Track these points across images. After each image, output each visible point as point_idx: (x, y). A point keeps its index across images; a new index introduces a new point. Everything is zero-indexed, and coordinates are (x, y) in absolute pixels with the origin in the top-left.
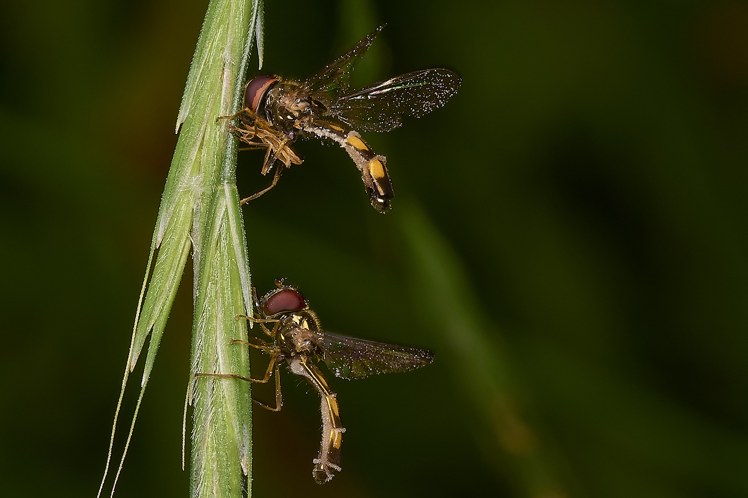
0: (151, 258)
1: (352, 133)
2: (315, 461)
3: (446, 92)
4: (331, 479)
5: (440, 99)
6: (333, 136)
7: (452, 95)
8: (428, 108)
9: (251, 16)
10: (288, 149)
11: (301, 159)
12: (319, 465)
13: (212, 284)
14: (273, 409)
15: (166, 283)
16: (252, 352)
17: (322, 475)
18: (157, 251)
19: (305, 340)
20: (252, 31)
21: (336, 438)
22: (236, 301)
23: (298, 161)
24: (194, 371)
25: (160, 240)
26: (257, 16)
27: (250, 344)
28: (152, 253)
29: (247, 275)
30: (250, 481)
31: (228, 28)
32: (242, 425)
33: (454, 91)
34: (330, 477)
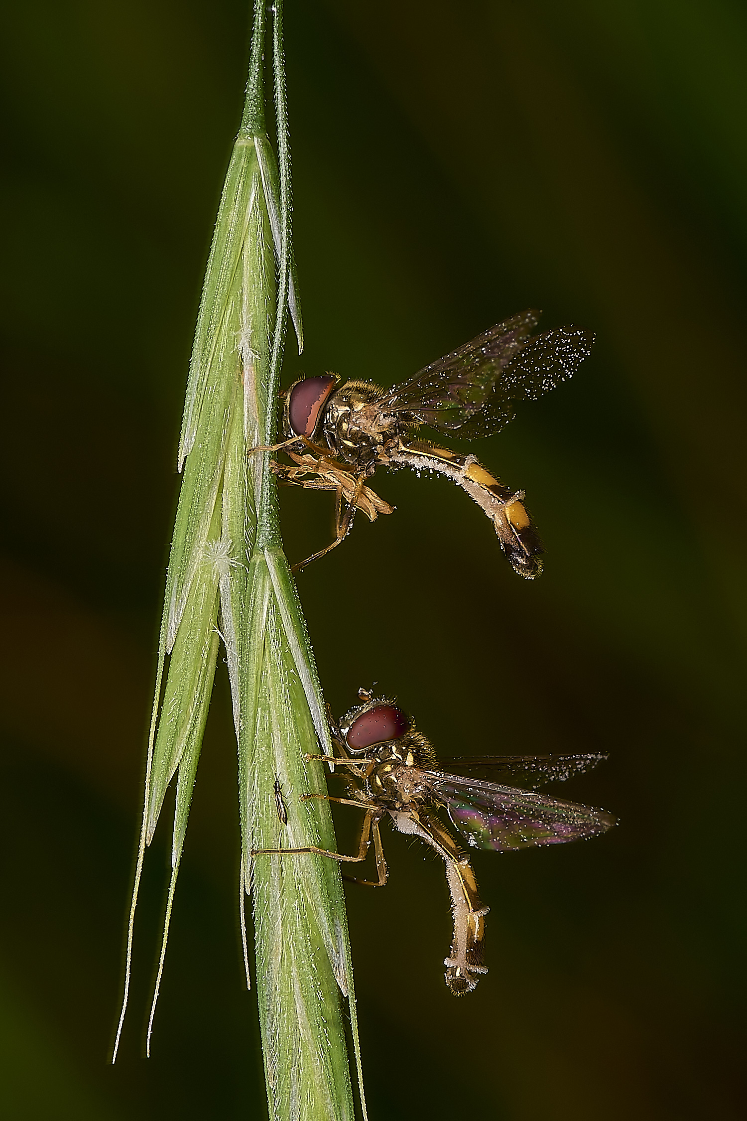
0: (160, 669)
1: (471, 459)
2: (447, 962)
3: (575, 357)
4: (474, 988)
5: (566, 368)
6: (441, 467)
7: (583, 359)
8: (550, 384)
9: (277, 285)
10: (368, 491)
11: (391, 506)
12: (454, 970)
13: (262, 709)
14: (372, 884)
15: (188, 708)
16: (335, 808)
17: (461, 984)
18: (168, 657)
19: (416, 785)
20: (282, 308)
21: (477, 927)
22: (303, 733)
23: (386, 509)
24: (247, 845)
25: (171, 641)
26: (287, 283)
27: (332, 799)
28: (161, 663)
29: (315, 689)
30: (352, 1004)
31: (242, 301)
32: (332, 920)
33: (586, 352)
34: (472, 986)
